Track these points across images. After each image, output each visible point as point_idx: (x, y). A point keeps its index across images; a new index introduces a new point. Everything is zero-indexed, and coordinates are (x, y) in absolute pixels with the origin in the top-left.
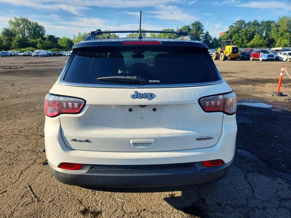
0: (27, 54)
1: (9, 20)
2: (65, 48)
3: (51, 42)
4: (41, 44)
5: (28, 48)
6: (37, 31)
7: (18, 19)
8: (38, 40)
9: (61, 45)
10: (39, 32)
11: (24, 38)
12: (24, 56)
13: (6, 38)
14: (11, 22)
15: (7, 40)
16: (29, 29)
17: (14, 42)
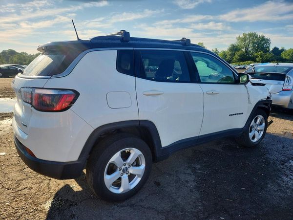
0: (243, 67)
1: (238, 36)
2: (288, 60)
3: (273, 54)
4: (261, 56)
5: (247, 62)
6: (261, 44)
7: (246, 35)
8: (260, 53)
9: (284, 57)
10: (263, 45)
11: (246, 51)
12: (239, 69)
13: (230, 53)
14: (239, 38)
15: (230, 55)
16: (254, 43)
17: (237, 56)
